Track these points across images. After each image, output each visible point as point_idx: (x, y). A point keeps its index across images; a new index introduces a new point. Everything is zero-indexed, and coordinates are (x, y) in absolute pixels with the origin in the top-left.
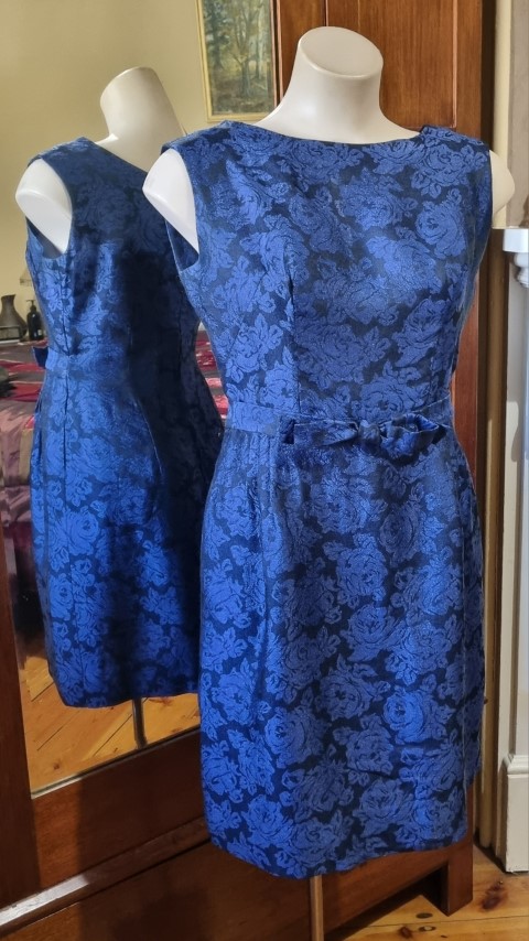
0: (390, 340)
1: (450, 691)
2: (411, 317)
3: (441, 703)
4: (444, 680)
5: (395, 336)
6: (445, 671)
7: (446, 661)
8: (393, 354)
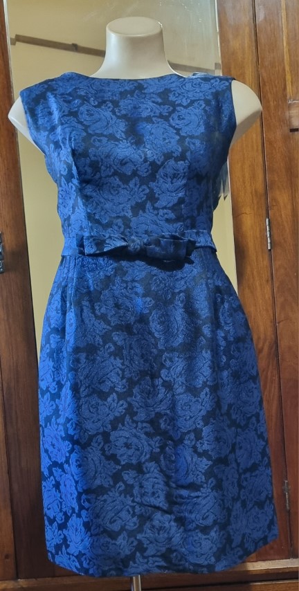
0: (149, 187)
1: (206, 447)
2: (161, 171)
3: (200, 455)
4: (201, 438)
5: (152, 184)
6: (202, 430)
7: (202, 423)
8: (152, 197)
